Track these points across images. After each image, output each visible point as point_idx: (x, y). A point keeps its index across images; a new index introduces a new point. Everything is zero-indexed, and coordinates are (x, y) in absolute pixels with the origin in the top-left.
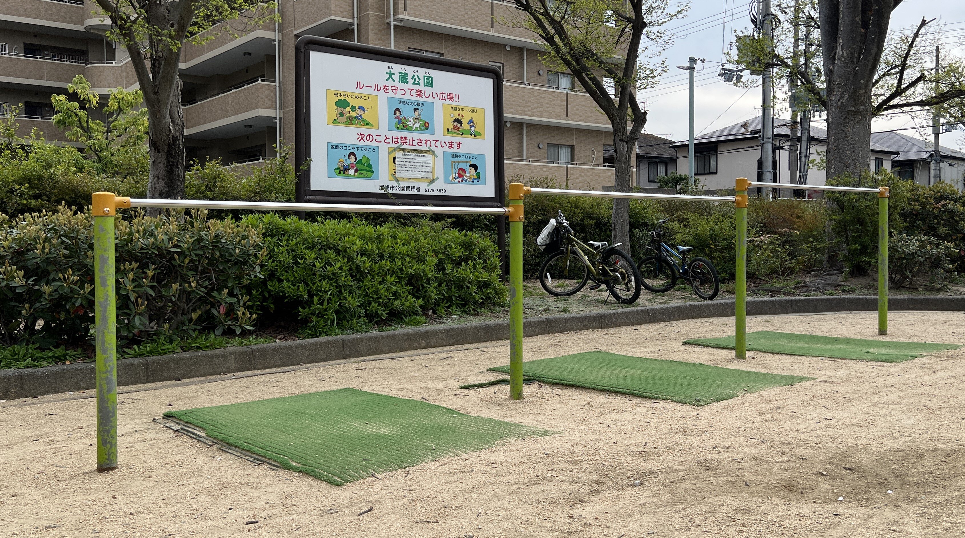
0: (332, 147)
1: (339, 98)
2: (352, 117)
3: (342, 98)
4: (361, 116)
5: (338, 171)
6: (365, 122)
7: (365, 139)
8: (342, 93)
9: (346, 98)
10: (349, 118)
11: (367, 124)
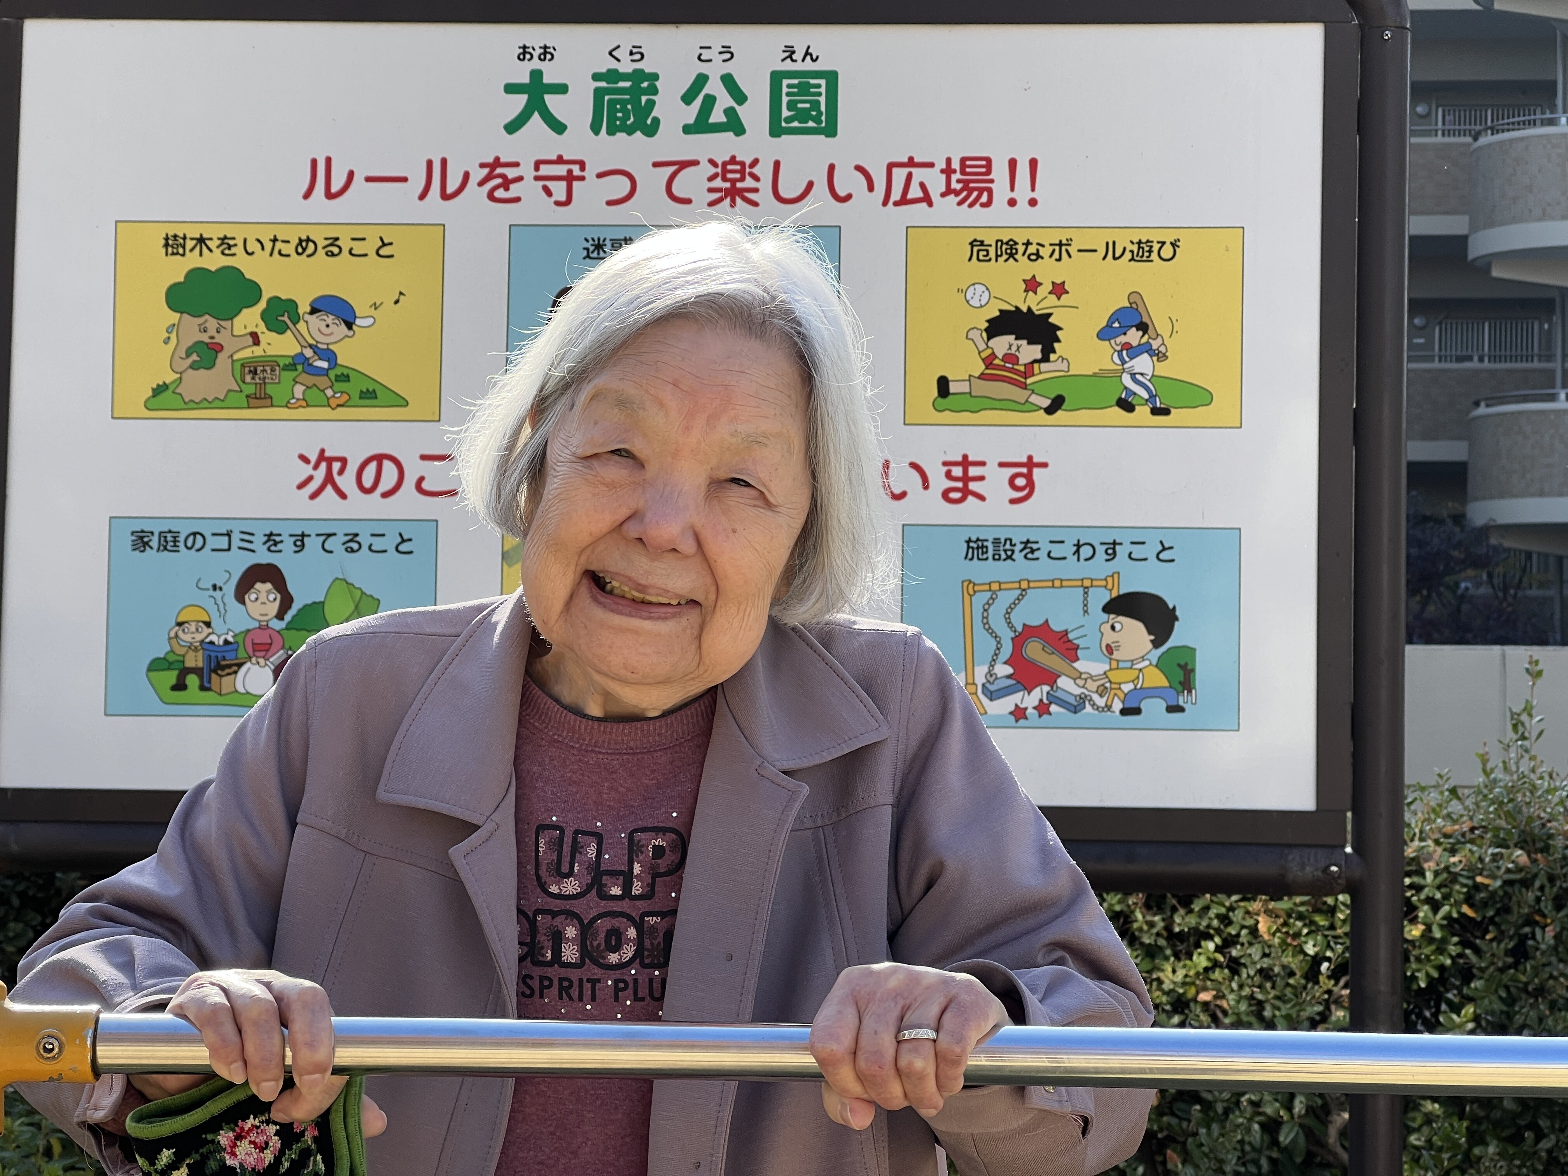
0: (141, 541)
1: (193, 260)
2: (272, 364)
3: (214, 261)
4: (330, 356)
5: (172, 677)
6: (354, 387)
7: (346, 481)
8: (214, 233)
9: (239, 261)
10: (252, 368)
11: (369, 396)
